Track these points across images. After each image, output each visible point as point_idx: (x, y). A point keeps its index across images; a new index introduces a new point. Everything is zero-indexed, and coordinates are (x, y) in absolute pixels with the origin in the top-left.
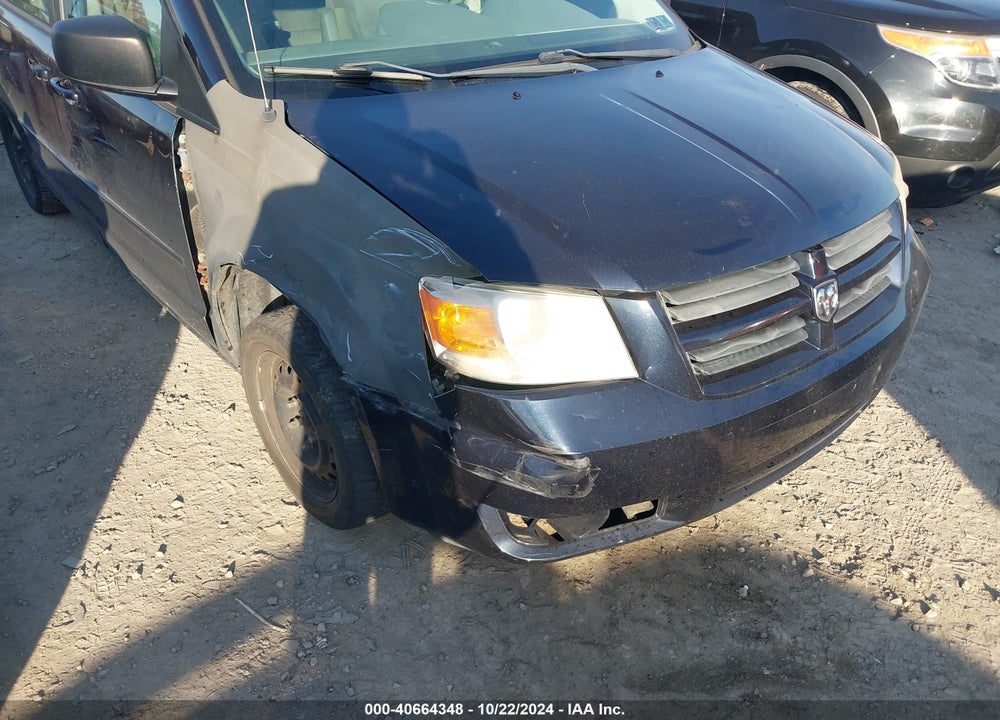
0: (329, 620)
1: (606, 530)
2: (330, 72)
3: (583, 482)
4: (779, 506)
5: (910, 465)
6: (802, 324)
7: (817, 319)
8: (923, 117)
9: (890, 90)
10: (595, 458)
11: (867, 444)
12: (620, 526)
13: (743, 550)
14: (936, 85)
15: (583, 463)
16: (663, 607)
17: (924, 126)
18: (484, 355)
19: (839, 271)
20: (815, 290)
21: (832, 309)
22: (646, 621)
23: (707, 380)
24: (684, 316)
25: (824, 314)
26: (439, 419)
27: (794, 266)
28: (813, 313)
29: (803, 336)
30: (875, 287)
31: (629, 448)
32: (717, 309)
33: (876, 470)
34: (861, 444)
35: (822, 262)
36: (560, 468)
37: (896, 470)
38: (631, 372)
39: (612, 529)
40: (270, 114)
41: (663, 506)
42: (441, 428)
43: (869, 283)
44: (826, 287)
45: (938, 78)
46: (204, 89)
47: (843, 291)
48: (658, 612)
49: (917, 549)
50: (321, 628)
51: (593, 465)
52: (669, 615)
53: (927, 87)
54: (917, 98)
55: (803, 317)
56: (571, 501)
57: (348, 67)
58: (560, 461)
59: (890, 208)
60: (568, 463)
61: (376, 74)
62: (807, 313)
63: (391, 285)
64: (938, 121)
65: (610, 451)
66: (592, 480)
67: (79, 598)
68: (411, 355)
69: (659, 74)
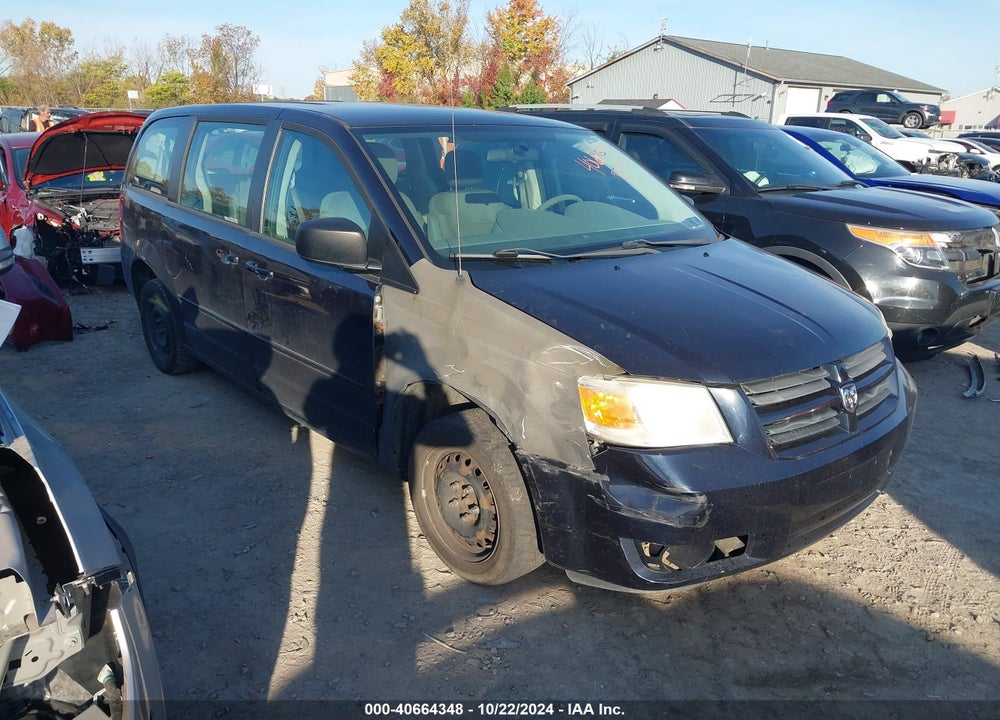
0: (499, 646)
1: (711, 563)
2: (491, 256)
3: (702, 514)
4: (825, 570)
5: (923, 542)
6: (835, 414)
7: (845, 411)
8: (891, 291)
9: (862, 271)
10: (710, 496)
11: (886, 530)
12: (721, 561)
13: (804, 598)
14: (897, 267)
15: (702, 499)
16: (751, 635)
17: (892, 298)
18: (626, 427)
19: (856, 380)
20: (842, 391)
21: (854, 404)
22: (740, 643)
23: (779, 448)
24: (760, 402)
25: (849, 407)
26: (593, 474)
27: (825, 374)
28: (842, 406)
29: (837, 422)
30: (880, 394)
31: (732, 490)
32: (779, 398)
33: (896, 546)
34: (881, 530)
35: (844, 374)
36: (686, 504)
37: (913, 546)
38: (729, 439)
39: (715, 563)
40: (460, 280)
41: (751, 544)
42: (595, 481)
43: (876, 390)
44: (849, 388)
45: (898, 261)
46: (407, 265)
47: (860, 392)
48: (749, 638)
49: (938, 597)
50: (494, 650)
51: (709, 501)
52: (757, 640)
53: (891, 269)
54: (884, 277)
55: (835, 408)
56: (693, 530)
57: (503, 252)
58: (685, 499)
59: (882, 341)
60: (692, 500)
61: (519, 256)
62: (838, 406)
63: (558, 383)
64: (904, 294)
65: (720, 491)
66: (708, 513)
67: (302, 634)
68: (574, 429)
69: (706, 255)
